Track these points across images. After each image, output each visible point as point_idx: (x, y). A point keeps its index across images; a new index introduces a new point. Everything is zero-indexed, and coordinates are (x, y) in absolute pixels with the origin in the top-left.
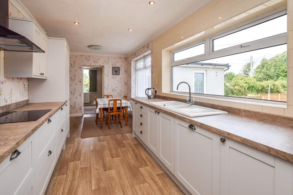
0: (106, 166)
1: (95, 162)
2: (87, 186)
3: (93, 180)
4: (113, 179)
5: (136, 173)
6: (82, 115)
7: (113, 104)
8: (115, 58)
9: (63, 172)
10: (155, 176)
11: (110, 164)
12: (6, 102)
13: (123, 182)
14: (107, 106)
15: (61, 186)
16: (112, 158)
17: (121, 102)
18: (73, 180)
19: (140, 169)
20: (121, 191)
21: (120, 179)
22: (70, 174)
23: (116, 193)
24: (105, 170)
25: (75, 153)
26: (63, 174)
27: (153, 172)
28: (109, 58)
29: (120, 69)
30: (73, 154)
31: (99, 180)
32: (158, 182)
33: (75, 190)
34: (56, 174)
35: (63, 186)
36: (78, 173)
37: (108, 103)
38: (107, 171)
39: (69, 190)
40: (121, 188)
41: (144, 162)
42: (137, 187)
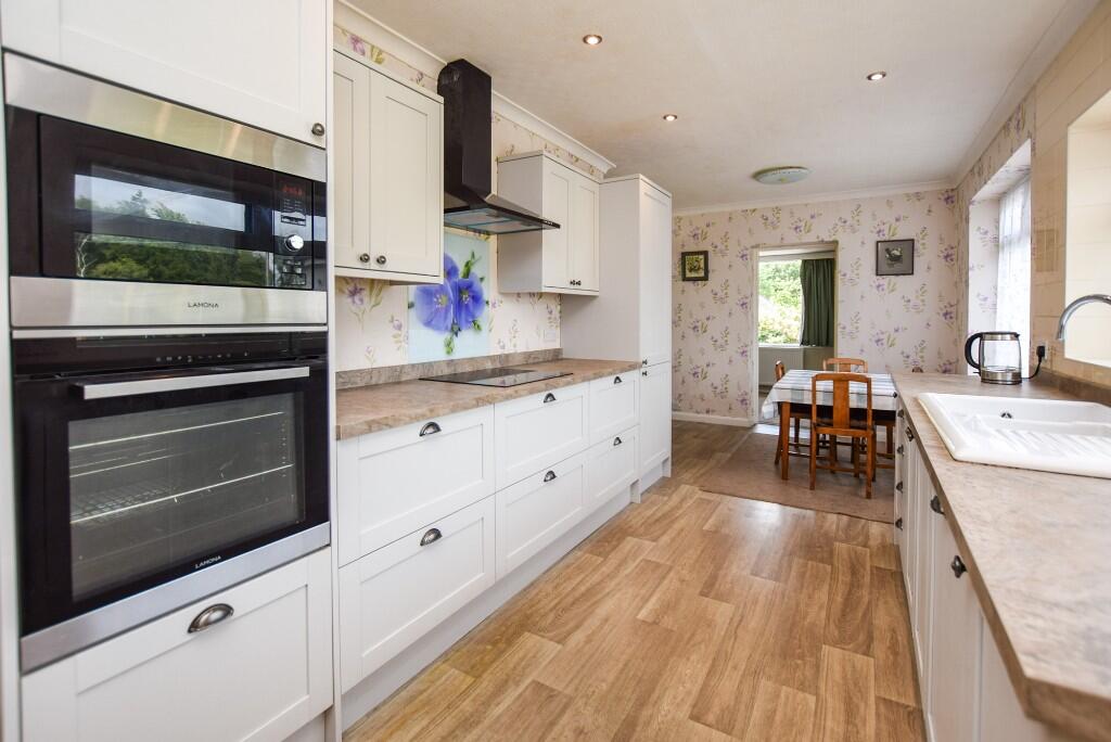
0: (717, 586)
1: (692, 562)
2: (630, 605)
3: (654, 600)
4: (709, 626)
5: (798, 651)
6: (748, 425)
7: (834, 393)
8: (889, 203)
9: (601, 549)
10: (872, 700)
11: (733, 588)
12: (503, 347)
13: (733, 647)
14: (807, 400)
15: (578, 574)
16: (752, 574)
17: (869, 387)
18: (610, 576)
19: (826, 648)
20: (708, 665)
21: (730, 639)
22: (614, 559)
23: (688, 659)
24: (703, 594)
25: (657, 520)
26: (599, 555)
27: (872, 683)
28: (859, 206)
29: (917, 245)
30: (650, 521)
31: (668, 607)
32: (864, 722)
33: (599, 596)
34: (585, 548)
35: (582, 576)
36: (630, 567)
37: (810, 387)
38: (706, 599)
39: (588, 590)
40: (712, 657)
41: (862, 637)
42: (766, 685)
